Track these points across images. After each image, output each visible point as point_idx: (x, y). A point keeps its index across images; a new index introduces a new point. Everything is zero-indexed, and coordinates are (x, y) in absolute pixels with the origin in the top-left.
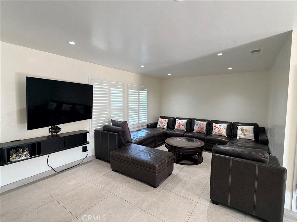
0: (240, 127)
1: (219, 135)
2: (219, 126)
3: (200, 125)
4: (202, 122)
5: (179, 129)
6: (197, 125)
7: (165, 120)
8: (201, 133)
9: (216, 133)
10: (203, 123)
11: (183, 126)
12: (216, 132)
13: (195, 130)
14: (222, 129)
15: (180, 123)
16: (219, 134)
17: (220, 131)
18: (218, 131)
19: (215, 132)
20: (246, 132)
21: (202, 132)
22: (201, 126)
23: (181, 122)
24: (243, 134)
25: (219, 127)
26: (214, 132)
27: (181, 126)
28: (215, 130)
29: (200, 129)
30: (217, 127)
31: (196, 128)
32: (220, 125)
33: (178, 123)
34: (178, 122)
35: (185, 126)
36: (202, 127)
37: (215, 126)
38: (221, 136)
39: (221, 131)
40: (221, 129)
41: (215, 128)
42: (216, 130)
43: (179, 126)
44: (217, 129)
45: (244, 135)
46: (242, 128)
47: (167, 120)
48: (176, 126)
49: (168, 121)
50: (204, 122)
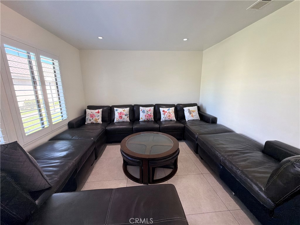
0: (186, 109)
2: (168, 110)
3: (148, 112)
4: (148, 108)
5: (121, 120)
6: (144, 112)
7: (97, 111)
8: (149, 121)
9: (167, 119)
11: (126, 116)
12: (166, 117)
13: (142, 119)
14: (171, 113)
15: (121, 113)
16: (169, 119)
17: (169, 116)
18: (168, 116)
19: (165, 117)
20: (193, 113)
21: (150, 120)
22: (149, 113)
23: (122, 111)
24: (191, 115)
25: (168, 111)
26: (164, 117)
27: (124, 116)
28: (164, 115)
29: (148, 117)
30: (166, 112)
31: (143, 116)
32: (168, 108)
33: (118, 113)
34: (118, 111)
35: (128, 116)
36: (150, 113)
37: (164, 111)
38: (171, 120)
39: (171, 116)
40: (170, 113)
41: (163, 113)
42: (166, 115)
43: (121, 117)
44: (166, 113)
45: (192, 116)
46: (189, 109)
47: (100, 110)
48: (116, 117)
49: (102, 112)
50: (150, 108)
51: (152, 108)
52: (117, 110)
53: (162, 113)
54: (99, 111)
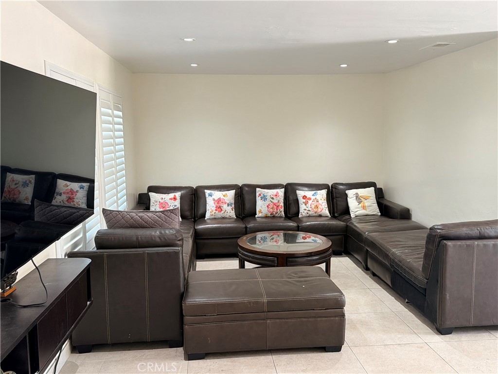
0: (351, 193)
1: (316, 215)
2: (313, 195)
3: (273, 198)
4: (274, 191)
5: (219, 215)
6: (264, 198)
7: (172, 195)
8: (274, 217)
9: (310, 213)
10: (277, 193)
11: (230, 208)
12: (310, 209)
13: (260, 212)
14: (320, 202)
15: (219, 201)
16: (316, 213)
17: (317, 207)
18: (313, 206)
19: (307, 209)
20: (365, 201)
21: (276, 215)
22: (275, 201)
23: (222, 197)
24: (360, 205)
25: (313, 198)
26: (305, 210)
27: (225, 207)
28: (306, 205)
29: (273, 208)
30: (310, 199)
31: (263, 206)
32: (313, 192)
33: (214, 200)
34: (213, 197)
35: (233, 206)
36: (277, 202)
37: (305, 197)
38: (320, 216)
39: (320, 206)
40: (317, 201)
41: (304, 201)
42: (309, 205)
43: (219, 208)
44: (310, 202)
45: (364, 208)
46: (357, 194)
47: (178, 194)
48: (208, 207)
49: (182, 198)
50: (278, 190)
51: (281, 192)
52: (210, 195)
53: (301, 200)
54: (175, 195)
